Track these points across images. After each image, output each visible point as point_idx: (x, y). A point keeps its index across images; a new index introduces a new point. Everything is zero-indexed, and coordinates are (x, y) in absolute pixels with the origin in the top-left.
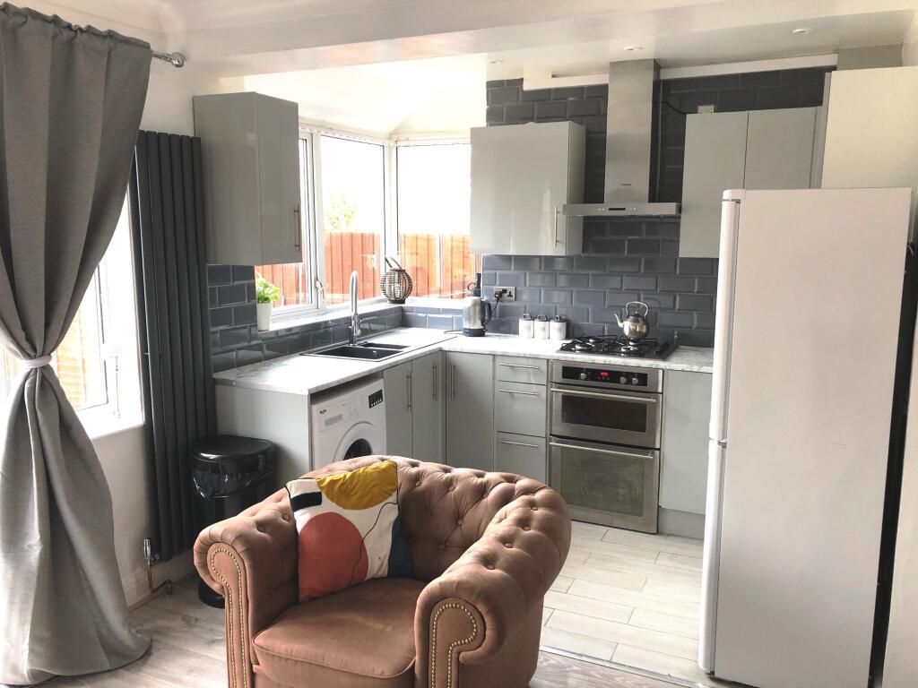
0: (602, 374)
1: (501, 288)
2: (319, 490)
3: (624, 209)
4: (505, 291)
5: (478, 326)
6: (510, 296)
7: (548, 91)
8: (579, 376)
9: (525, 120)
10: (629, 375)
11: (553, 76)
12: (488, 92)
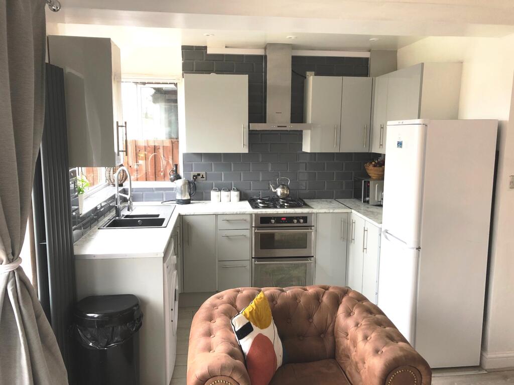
0: (282, 219)
1: (196, 173)
2: (248, 321)
3: (286, 127)
4: (199, 175)
5: (187, 197)
6: (203, 177)
7: (222, 55)
8: (271, 221)
9: (209, 71)
10: (297, 218)
11: (226, 47)
12: (182, 52)
